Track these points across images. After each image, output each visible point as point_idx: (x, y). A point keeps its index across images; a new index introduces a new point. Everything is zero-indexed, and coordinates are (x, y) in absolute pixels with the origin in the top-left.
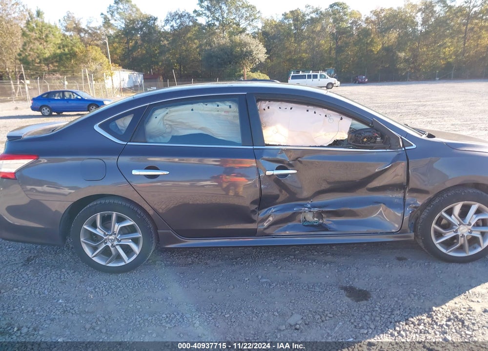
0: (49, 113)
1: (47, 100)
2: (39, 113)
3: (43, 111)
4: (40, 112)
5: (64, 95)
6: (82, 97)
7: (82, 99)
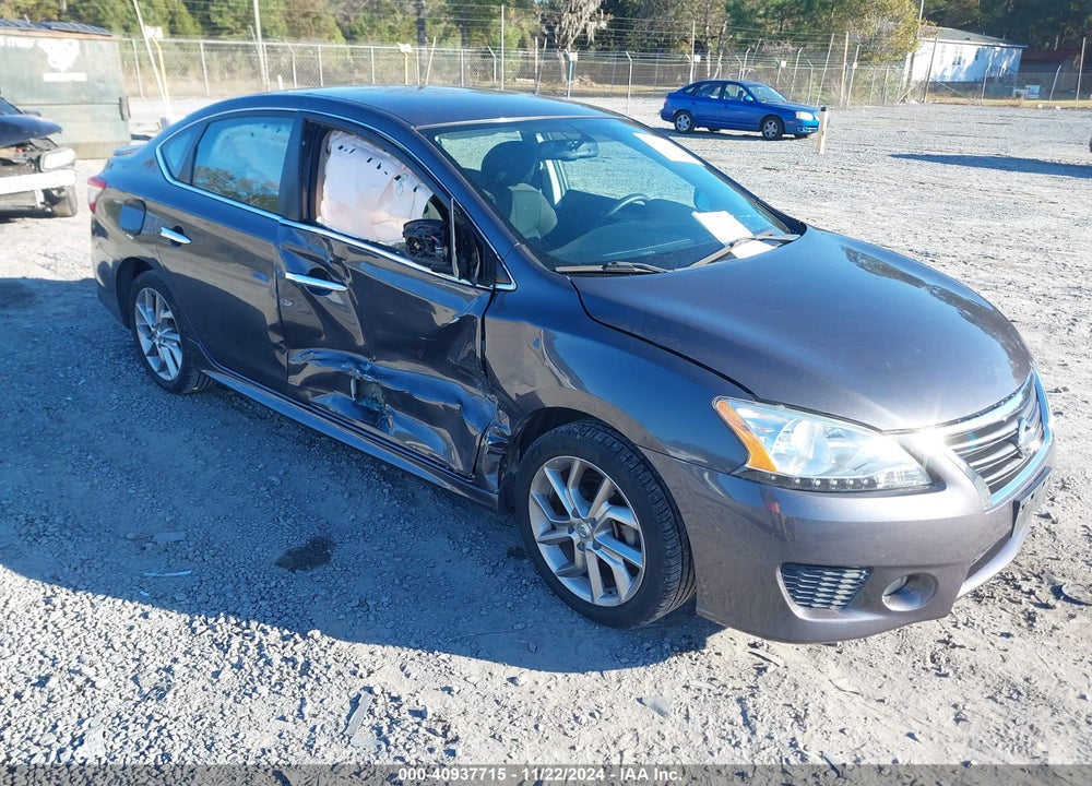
0: (687, 127)
1: (691, 99)
2: (672, 126)
3: (678, 123)
4: (673, 124)
5: (723, 92)
6: (758, 98)
7: (756, 104)
